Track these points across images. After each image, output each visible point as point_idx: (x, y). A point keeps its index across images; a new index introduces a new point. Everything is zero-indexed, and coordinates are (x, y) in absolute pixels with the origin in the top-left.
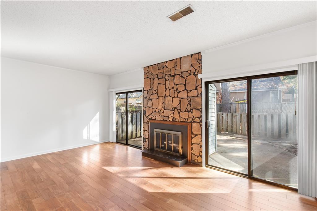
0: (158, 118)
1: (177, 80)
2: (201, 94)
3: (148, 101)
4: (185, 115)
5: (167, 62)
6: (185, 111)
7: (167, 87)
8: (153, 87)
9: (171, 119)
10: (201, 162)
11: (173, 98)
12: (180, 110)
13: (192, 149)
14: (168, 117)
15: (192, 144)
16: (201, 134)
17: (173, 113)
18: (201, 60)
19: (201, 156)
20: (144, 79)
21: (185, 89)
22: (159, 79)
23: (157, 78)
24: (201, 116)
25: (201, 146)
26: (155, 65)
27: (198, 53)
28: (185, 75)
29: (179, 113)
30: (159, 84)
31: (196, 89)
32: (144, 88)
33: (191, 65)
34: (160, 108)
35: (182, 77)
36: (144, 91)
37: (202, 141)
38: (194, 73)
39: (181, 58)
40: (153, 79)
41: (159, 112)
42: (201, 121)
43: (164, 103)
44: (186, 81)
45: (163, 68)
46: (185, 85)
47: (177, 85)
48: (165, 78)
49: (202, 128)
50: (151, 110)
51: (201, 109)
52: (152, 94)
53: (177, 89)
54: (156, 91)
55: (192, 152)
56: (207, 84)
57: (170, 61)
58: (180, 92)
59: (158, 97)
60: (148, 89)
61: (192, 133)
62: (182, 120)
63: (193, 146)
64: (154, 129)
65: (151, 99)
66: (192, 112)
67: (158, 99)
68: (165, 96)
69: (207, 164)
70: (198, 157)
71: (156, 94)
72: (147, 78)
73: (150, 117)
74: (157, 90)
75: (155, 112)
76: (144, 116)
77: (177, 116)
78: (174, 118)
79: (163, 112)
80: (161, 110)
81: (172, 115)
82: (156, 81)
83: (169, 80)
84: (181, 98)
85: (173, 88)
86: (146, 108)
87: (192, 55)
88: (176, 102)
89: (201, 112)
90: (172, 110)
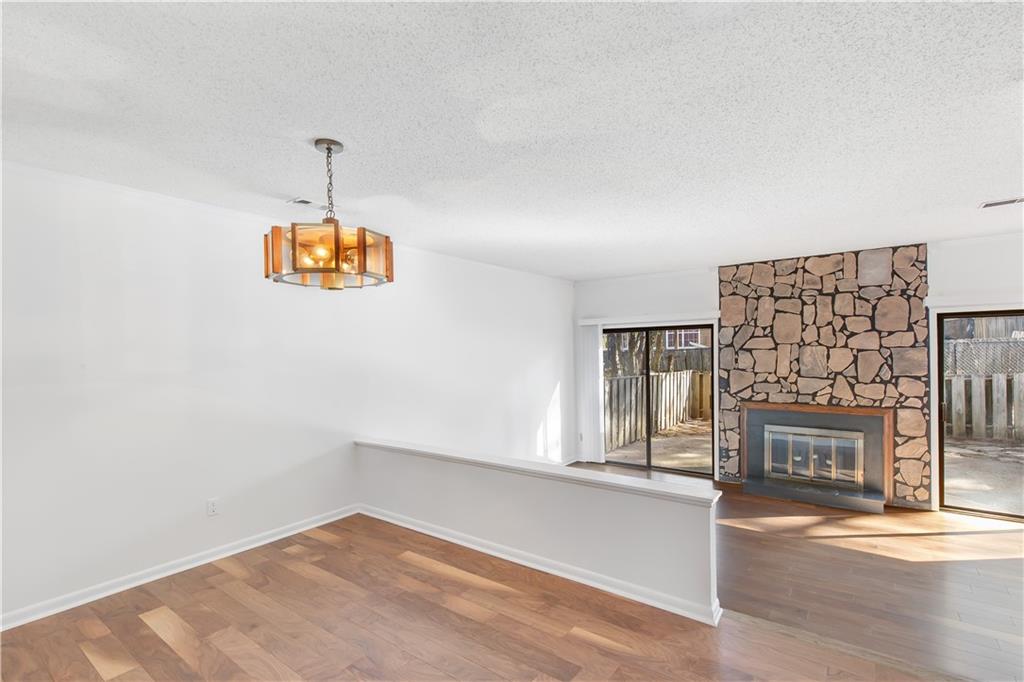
0: (774, 398)
1: (843, 304)
2: (926, 342)
3: (737, 353)
4: (870, 393)
5: (806, 259)
6: (873, 381)
7: (809, 320)
8: (756, 320)
9: (823, 400)
10: (929, 501)
11: (828, 348)
12: (856, 378)
13: (897, 471)
14: (814, 395)
15: (896, 459)
16: (928, 435)
17: (832, 386)
18: (925, 262)
19: (928, 488)
20: (721, 296)
21: (873, 329)
22: (777, 299)
23: (771, 295)
24: (927, 394)
25: (928, 464)
26: (765, 263)
27: (917, 246)
28: (872, 294)
29: (852, 387)
30: (777, 311)
31: (910, 329)
32: (720, 319)
33: (894, 273)
34: (783, 371)
35: (860, 298)
36: (720, 327)
37: (929, 451)
38: (903, 292)
39: (857, 253)
40: (758, 298)
41: (778, 382)
42: (927, 405)
43: (798, 360)
44: (874, 308)
45: (795, 272)
46: (872, 319)
47: (844, 317)
48: (800, 297)
49: (928, 422)
50: (750, 378)
51: (928, 376)
52: (752, 337)
53: (844, 327)
54: (768, 330)
55: (898, 477)
56: (941, 317)
57: (820, 256)
58: (853, 334)
59: (777, 344)
60: (739, 324)
61: (897, 434)
62: (863, 402)
63: (902, 465)
64: (766, 426)
65: (750, 351)
66: (896, 385)
67: (776, 349)
68: (802, 344)
69: (942, 505)
70: (915, 488)
71: (766, 336)
72: (734, 294)
73: (747, 394)
74: (772, 327)
75: (766, 381)
76: (720, 393)
77: (844, 394)
78: (832, 397)
79: (796, 383)
80: (785, 379)
81: (829, 390)
82: (767, 304)
83: (814, 303)
84: (859, 351)
85: (830, 323)
86: (728, 371)
87: (895, 249)
88: (841, 360)
89: (928, 384)
90: (827, 378)
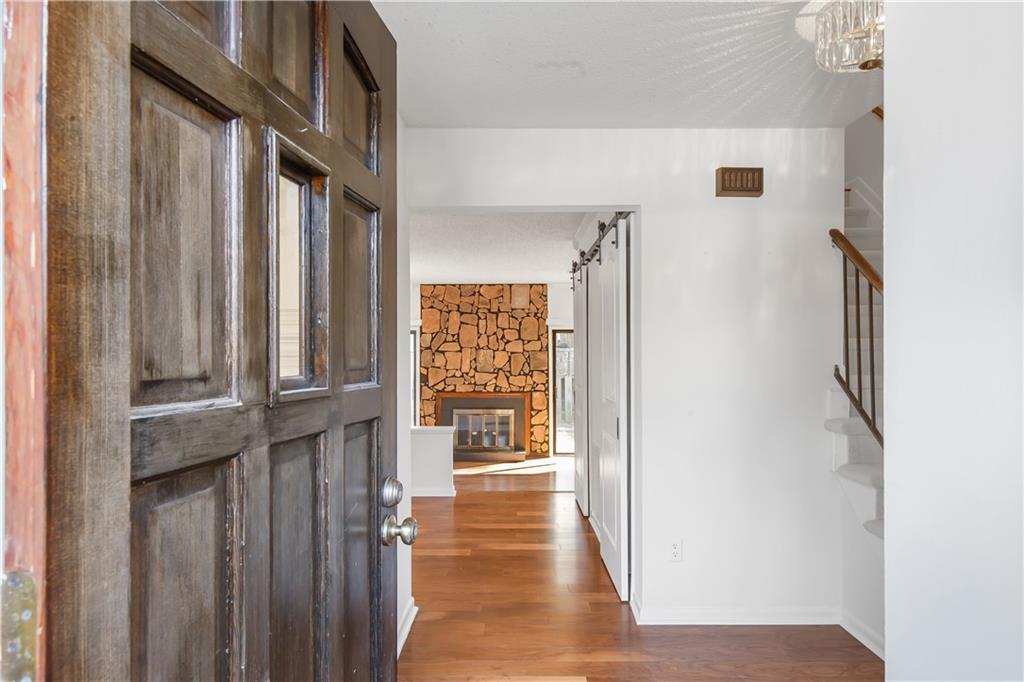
0: (461, 388)
1: (503, 320)
2: (547, 347)
3: (434, 354)
4: (518, 381)
5: (481, 286)
6: (520, 374)
7: (482, 331)
8: (447, 329)
9: (490, 389)
10: (548, 451)
11: (494, 351)
12: (510, 372)
13: (532, 434)
14: (485, 385)
15: (532, 426)
16: (548, 408)
17: (496, 378)
18: (546, 296)
19: (547, 442)
20: (422, 308)
21: (520, 338)
22: (462, 314)
23: (458, 310)
24: (547, 381)
25: (547, 427)
26: (454, 285)
27: (543, 285)
28: (519, 314)
29: (508, 378)
30: (462, 323)
31: (539, 339)
32: (421, 327)
33: (531, 302)
34: (466, 368)
35: (512, 316)
36: (422, 333)
37: (548, 419)
38: (536, 314)
39: (511, 285)
40: (449, 312)
41: (462, 376)
42: (547, 389)
43: (475, 359)
44: (520, 323)
45: (474, 295)
46: (519, 331)
47: (503, 329)
48: (476, 314)
49: (548, 400)
50: (442, 374)
51: (547, 370)
52: (445, 341)
53: (503, 337)
54: (456, 337)
55: (533, 438)
56: (554, 332)
57: (490, 285)
58: (508, 342)
59: (462, 348)
60: (435, 331)
61: (532, 409)
62: (514, 389)
63: (534, 429)
64: (454, 410)
65: (443, 352)
66: (532, 376)
67: (461, 351)
68: (478, 348)
69: (555, 453)
70: (542, 444)
71: (454, 341)
72: (432, 307)
73: (440, 387)
74: (458, 334)
75: (454, 376)
76: (421, 386)
77: (503, 383)
78: (496, 386)
79: (474, 377)
80: (467, 374)
81: (494, 381)
82: (455, 317)
83: (486, 318)
84: (512, 353)
85: (495, 333)
86: (427, 369)
87: (531, 285)
88: (501, 360)
89: (547, 375)
90: (493, 373)
